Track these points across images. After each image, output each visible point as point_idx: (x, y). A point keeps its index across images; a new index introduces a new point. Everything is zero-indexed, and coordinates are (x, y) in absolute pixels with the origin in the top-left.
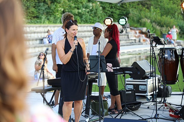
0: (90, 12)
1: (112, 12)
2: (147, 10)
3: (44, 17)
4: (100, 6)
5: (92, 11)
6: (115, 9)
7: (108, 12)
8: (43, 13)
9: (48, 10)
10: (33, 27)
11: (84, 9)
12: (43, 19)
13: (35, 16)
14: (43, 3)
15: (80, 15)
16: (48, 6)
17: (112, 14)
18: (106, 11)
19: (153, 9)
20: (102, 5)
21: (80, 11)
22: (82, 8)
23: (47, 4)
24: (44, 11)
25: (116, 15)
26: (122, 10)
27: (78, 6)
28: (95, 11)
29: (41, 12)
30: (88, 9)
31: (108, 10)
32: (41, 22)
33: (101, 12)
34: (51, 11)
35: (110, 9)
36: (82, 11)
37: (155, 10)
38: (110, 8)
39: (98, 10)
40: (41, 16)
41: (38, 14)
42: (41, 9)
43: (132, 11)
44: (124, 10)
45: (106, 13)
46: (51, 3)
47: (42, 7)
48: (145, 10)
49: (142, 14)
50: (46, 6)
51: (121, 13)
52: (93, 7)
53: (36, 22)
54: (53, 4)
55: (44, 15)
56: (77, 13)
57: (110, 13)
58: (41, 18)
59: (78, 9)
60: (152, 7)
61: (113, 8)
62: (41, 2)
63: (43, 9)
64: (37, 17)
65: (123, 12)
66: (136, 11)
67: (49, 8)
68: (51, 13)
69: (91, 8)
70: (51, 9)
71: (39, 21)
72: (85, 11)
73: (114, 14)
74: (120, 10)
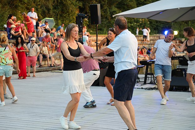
0: (140, 26)
1: (157, 26)
2: (185, 24)
3: (105, 29)
4: (148, 21)
5: (142, 25)
6: (159, 23)
7: (154, 26)
8: (105, 27)
9: (108, 24)
10: (100, 37)
11: (135, 24)
12: (105, 31)
13: (99, 28)
14: (105, 19)
15: (132, 28)
16: (108, 21)
17: (157, 27)
18: (153, 25)
19: (191, 23)
20: (149, 20)
21: (132, 25)
22: (134, 22)
23: (108, 20)
24: (105, 24)
25: (160, 28)
26: (165, 24)
27: (131, 21)
28: (144, 25)
29: (104, 25)
30: (138, 23)
31: (154, 24)
32: (103, 34)
33: (149, 26)
34: (111, 25)
35: (155, 24)
36: (134, 24)
37: (192, 24)
38: (155, 22)
39: (146, 24)
40: (103, 28)
41: (101, 27)
42: (104, 24)
43: (173, 25)
44: (167, 25)
45: (152, 26)
46: (111, 19)
47: (104, 22)
48: (184, 24)
49: (181, 28)
50: (107, 21)
51: (165, 27)
52: (142, 21)
53: (100, 33)
54: (112, 19)
55: (105, 28)
56: (130, 26)
57: (156, 26)
58: (103, 30)
59: (131, 23)
60: (190, 22)
61: (158, 23)
62: (104, 18)
63: (105, 23)
64: (101, 29)
65: (166, 26)
66: (177, 25)
67: (109, 22)
68: (111, 26)
69: (141, 22)
70: (111, 24)
71: (102, 32)
72: (136, 25)
73: (159, 27)
74: (164, 25)
